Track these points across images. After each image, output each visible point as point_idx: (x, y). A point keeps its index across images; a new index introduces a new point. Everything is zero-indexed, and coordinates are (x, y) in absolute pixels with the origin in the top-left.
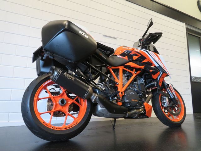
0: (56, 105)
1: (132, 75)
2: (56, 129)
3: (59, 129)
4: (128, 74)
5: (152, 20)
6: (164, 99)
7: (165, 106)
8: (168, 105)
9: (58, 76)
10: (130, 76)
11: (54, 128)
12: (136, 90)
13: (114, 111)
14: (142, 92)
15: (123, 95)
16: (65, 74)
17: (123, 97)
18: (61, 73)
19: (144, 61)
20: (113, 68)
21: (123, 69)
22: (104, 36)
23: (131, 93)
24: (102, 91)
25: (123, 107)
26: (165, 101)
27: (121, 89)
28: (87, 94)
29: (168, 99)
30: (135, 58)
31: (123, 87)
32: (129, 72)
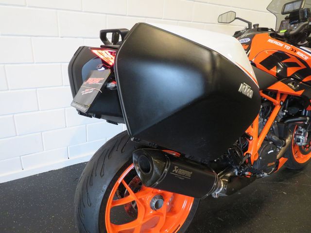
8: (305, 144)
14: (284, 142)
18: (167, 172)
19: (305, 80)
26: (301, 138)
29: (307, 133)
32: (268, 101)
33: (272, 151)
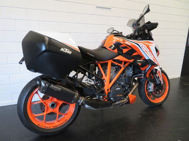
0: (48, 108)
1: (121, 68)
2: (49, 127)
3: (52, 128)
4: (116, 67)
5: (149, 7)
6: (150, 84)
7: (149, 91)
8: (152, 91)
9: (45, 89)
10: (119, 69)
11: (48, 127)
12: (122, 83)
13: (100, 107)
14: (128, 86)
15: (109, 92)
16: (51, 87)
17: (109, 93)
18: (47, 86)
19: (134, 54)
20: (101, 62)
21: (112, 63)
22: (97, 7)
23: (117, 89)
24: (89, 89)
25: (109, 102)
26: (150, 87)
27: (107, 86)
28: (74, 100)
29: (153, 85)
30: (125, 51)
31: (110, 83)
32: (117, 65)
33: (119, 89)
